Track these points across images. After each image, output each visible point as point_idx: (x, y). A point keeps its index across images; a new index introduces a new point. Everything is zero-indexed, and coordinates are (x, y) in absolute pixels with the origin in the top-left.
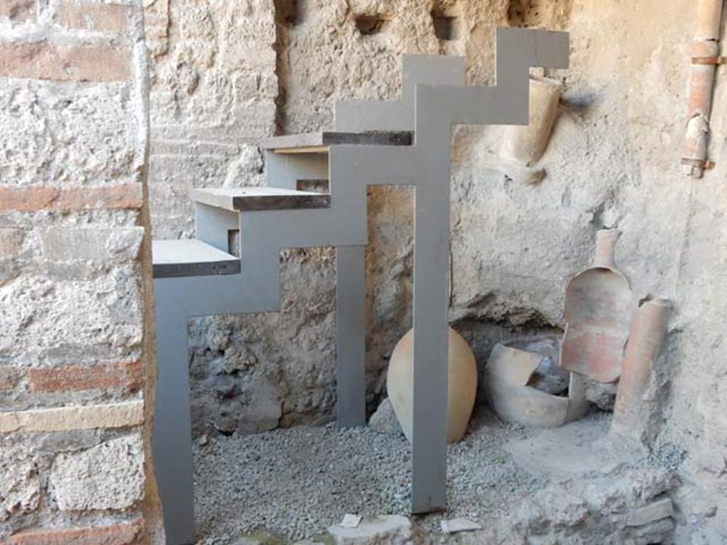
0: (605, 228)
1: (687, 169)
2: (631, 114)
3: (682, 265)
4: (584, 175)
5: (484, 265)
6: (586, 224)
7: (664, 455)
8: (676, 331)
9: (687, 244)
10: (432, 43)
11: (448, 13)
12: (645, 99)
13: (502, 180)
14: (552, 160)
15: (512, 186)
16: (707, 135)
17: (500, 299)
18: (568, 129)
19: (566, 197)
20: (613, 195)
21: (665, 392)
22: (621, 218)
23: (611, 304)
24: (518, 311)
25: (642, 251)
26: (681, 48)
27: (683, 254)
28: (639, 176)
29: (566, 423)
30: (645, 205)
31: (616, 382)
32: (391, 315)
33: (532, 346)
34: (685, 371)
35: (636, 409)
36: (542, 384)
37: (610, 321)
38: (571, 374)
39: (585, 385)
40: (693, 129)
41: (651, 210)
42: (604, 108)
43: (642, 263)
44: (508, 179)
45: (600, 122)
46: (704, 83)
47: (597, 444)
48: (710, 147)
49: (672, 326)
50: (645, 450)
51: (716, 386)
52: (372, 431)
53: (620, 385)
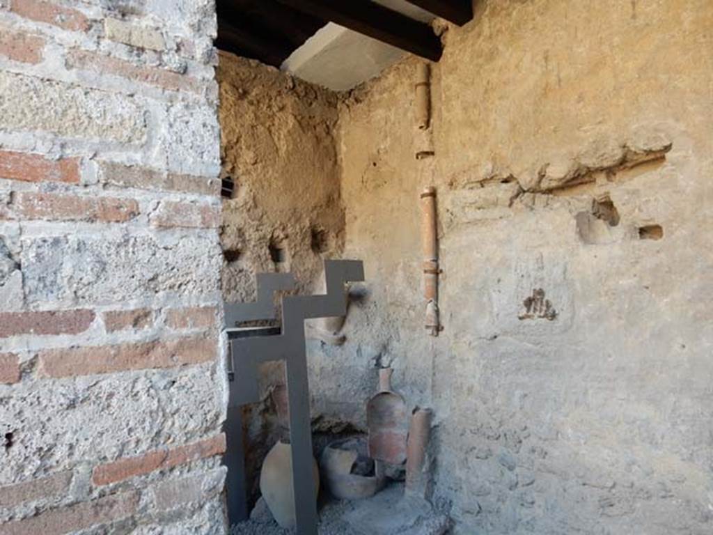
0: (383, 367)
1: (429, 331)
2: (389, 300)
3: (433, 386)
4: (368, 337)
5: (315, 398)
6: (373, 366)
7: (440, 505)
8: (435, 426)
9: (434, 374)
10: (271, 265)
11: (279, 246)
12: (397, 292)
13: (320, 344)
14: (348, 329)
15: (325, 347)
16: (437, 312)
17: (327, 419)
18: (355, 311)
19: (359, 351)
20: (385, 348)
21: (434, 465)
22: (391, 361)
23: (392, 413)
24: (338, 425)
25: (407, 379)
26: (415, 264)
27: (433, 381)
28: (399, 335)
29: (375, 494)
30: (405, 353)
31: (404, 462)
32: (258, 440)
33: (344, 446)
34: (443, 450)
35: (419, 479)
36: (357, 470)
37: (393, 424)
38: (376, 462)
39: (384, 467)
40: (430, 308)
41: (409, 355)
42: (374, 296)
43: (409, 388)
44: (323, 343)
45: (372, 306)
46: (431, 284)
47: (400, 505)
48: (440, 319)
49: (433, 424)
50: (428, 505)
51: (466, 459)
52: (253, 522)
53: (407, 464)
